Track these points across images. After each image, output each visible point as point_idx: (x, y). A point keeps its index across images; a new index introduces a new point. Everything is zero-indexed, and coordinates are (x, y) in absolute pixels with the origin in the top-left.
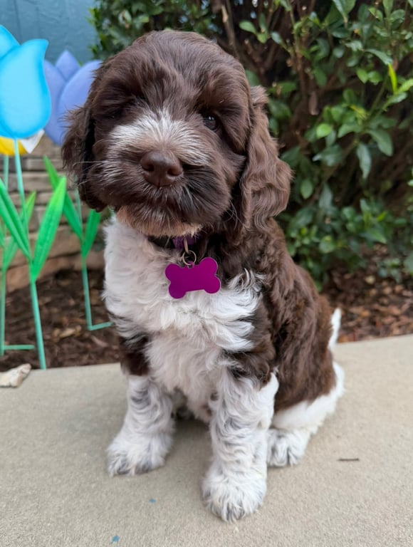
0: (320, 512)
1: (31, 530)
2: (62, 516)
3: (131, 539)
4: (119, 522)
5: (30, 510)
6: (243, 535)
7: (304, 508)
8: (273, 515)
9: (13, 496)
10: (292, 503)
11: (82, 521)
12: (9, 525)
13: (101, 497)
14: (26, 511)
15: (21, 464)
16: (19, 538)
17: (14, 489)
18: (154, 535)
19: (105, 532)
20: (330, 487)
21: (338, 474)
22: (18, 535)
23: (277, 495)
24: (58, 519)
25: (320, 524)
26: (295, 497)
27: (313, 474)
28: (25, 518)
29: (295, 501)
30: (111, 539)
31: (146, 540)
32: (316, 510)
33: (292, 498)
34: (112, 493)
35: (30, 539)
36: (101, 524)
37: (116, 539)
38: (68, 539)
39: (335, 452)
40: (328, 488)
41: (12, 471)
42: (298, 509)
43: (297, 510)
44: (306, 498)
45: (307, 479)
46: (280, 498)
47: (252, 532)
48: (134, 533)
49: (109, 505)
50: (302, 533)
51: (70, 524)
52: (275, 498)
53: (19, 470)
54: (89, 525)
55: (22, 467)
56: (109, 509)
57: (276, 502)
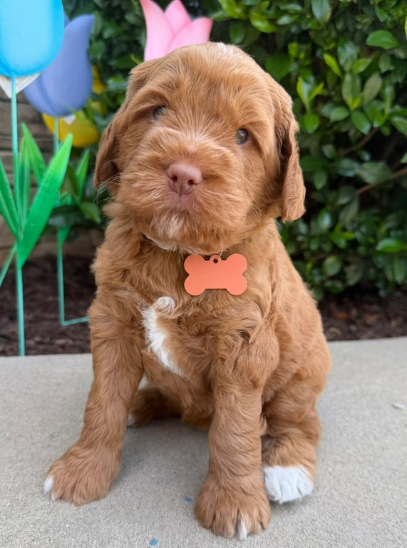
0: (386, 514)
1: (47, 531)
2: (82, 517)
3: (173, 543)
4: (153, 523)
7: (366, 508)
8: (333, 517)
9: (17, 493)
10: (351, 502)
11: (108, 523)
12: (18, 526)
13: (125, 495)
15: (20, 458)
16: (33, 541)
17: (17, 485)
19: (138, 534)
20: (390, 487)
21: (394, 473)
23: (332, 494)
24: (77, 520)
25: (390, 525)
26: (353, 496)
27: (366, 473)
28: (37, 518)
29: (355, 501)
30: (148, 542)
32: (382, 511)
33: (349, 498)
34: (137, 490)
35: (48, 542)
36: (132, 525)
37: (153, 542)
38: (95, 542)
39: (383, 449)
40: (388, 488)
41: (10, 465)
42: (360, 509)
43: (359, 511)
44: (365, 498)
45: (361, 477)
46: (337, 498)
47: (314, 535)
48: (173, 536)
49: (136, 504)
50: (372, 536)
51: (94, 526)
53: (19, 464)
54: (117, 527)
55: (21, 460)
56: (138, 508)
57: (333, 502)
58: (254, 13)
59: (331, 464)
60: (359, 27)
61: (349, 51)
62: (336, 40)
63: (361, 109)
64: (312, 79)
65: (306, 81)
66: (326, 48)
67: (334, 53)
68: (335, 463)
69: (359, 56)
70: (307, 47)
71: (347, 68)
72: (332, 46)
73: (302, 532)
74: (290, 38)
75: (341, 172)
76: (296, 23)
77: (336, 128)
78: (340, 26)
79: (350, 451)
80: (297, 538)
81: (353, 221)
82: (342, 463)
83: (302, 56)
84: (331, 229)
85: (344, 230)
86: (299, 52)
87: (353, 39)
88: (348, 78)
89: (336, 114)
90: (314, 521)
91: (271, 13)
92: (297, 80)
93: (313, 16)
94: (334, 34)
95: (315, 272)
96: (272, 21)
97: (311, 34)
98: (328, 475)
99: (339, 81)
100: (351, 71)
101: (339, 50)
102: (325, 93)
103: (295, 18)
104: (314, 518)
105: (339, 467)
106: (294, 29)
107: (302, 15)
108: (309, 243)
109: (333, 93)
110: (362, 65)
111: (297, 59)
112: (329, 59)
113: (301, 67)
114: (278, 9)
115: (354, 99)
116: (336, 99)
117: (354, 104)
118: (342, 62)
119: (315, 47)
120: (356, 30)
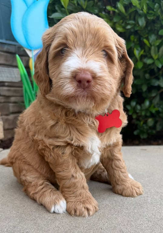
58: (117, 25)
60: (156, 28)
61: (153, 38)
62: (148, 34)
63: (158, 59)
64: (139, 49)
65: (137, 50)
66: (144, 37)
67: (147, 39)
69: (157, 39)
70: (137, 37)
71: (152, 44)
72: (146, 36)
74: (131, 34)
75: (152, 84)
76: (133, 28)
77: (149, 67)
78: (149, 28)
81: (157, 104)
83: (136, 40)
84: (150, 107)
85: (154, 107)
86: (134, 39)
87: (154, 33)
88: (153, 48)
89: (149, 61)
91: (123, 25)
92: (134, 49)
93: (139, 25)
94: (147, 31)
95: (144, 125)
96: (124, 28)
97: (139, 32)
99: (150, 49)
100: (154, 45)
101: (149, 37)
102: (145, 54)
103: (132, 26)
106: (132, 30)
107: (135, 25)
108: (141, 113)
109: (148, 54)
110: (158, 43)
111: (134, 42)
112: (145, 41)
113: (135, 44)
114: (126, 23)
115: (156, 55)
116: (149, 56)
117: (155, 57)
118: (150, 42)
119: (140, 37)
120: (155, 30)
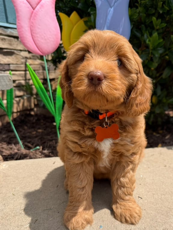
3: (108, 226)
4: (100, 220)
5: (58, 217)
6: (153, 222)
14: (57, 217)
15: (47, 198)
16: (58, 228)
18: (117, 224)
22: (58, 227)
26: (169, 207)
30: (99, 227)
31: (114, 226)
33: (168, 207)
37: (101, 226)
45: (171, 200)
52: (161, 208)
53: (47, 201)
57: (162, 209)
59: (160, 195)
68: (162, 195)
73: (152, 220)
79: (166, 190)
80: (151, 223)
82: (164, 195)
90: (156, 216)
98: (159, 200)
104: (156, 215)
105: (163, 196)
